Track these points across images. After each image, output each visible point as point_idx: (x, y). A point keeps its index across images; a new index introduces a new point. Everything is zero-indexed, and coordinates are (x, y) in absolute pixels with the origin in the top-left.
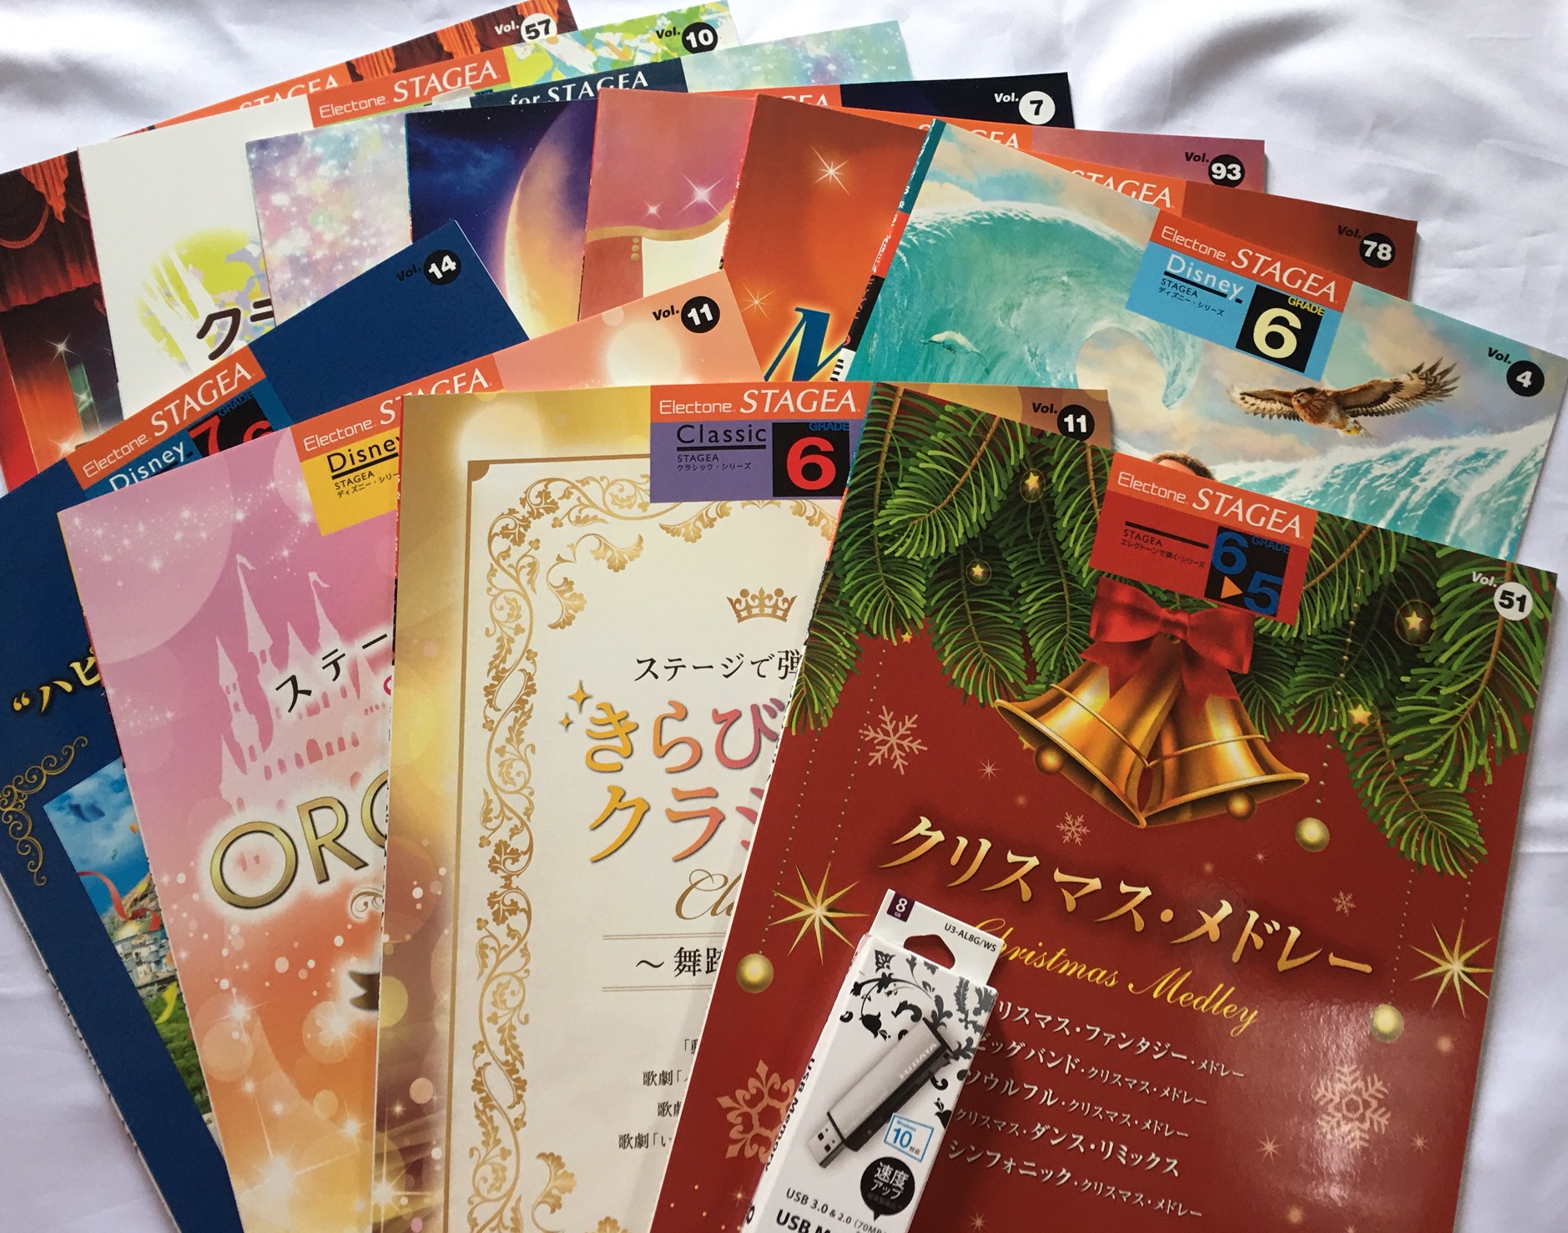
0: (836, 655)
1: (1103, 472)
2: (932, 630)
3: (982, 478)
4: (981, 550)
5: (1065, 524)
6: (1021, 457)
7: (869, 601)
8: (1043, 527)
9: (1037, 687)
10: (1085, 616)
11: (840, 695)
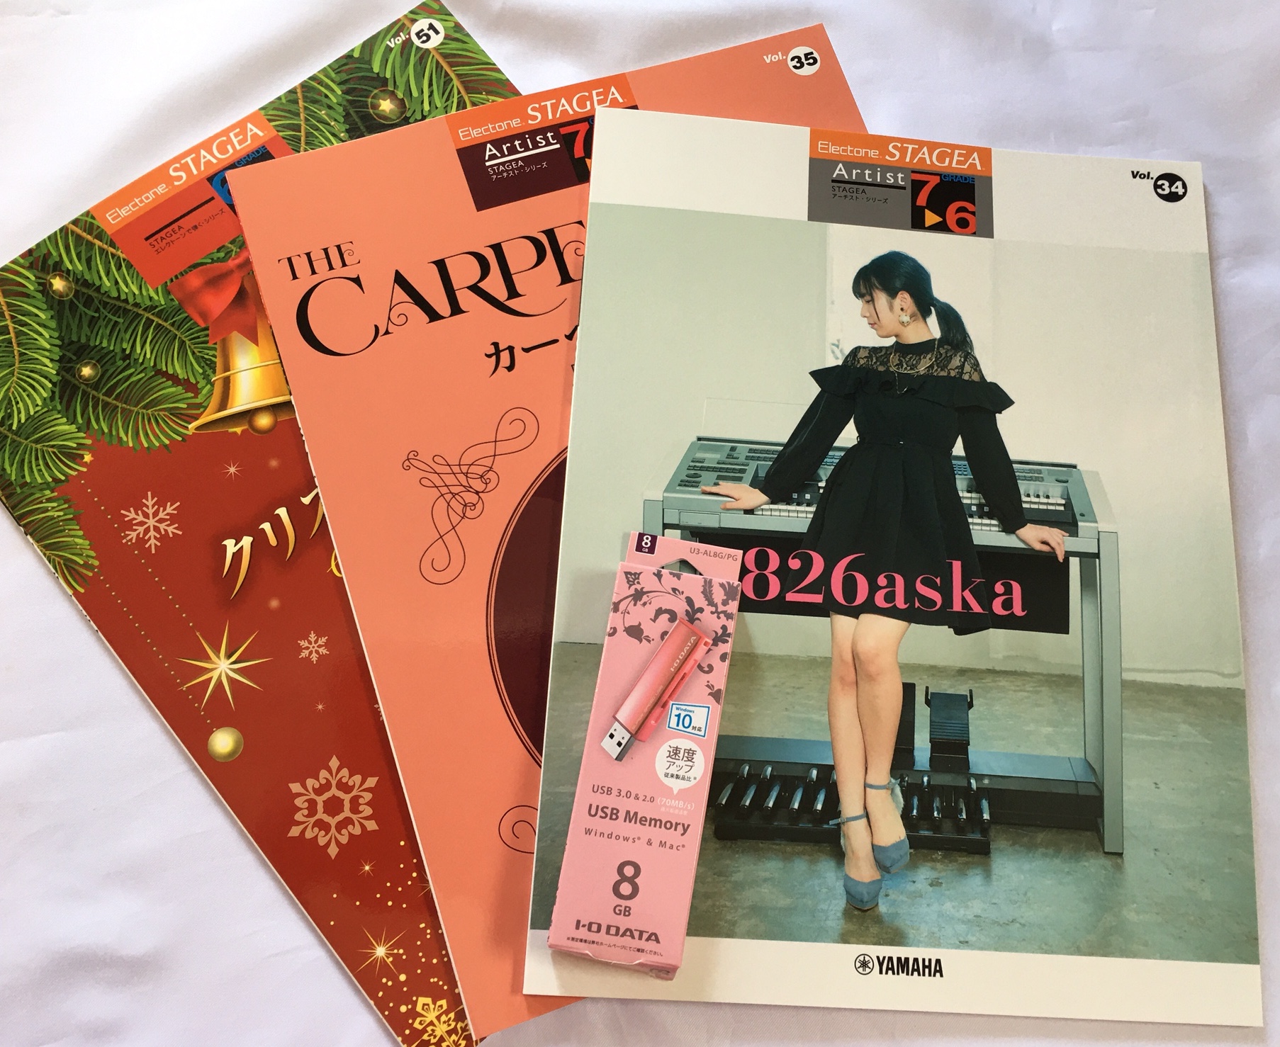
0: (55, 518)
1: (95, 228)
2: (99, 437)
3: (23, 318)
4: (74, 358)
5: (108, 284)
6: (33, 278)
7: (38, 465)
8: (96, 301)
9: (204, 391)
10: (187, 317)
11: (85, 537)
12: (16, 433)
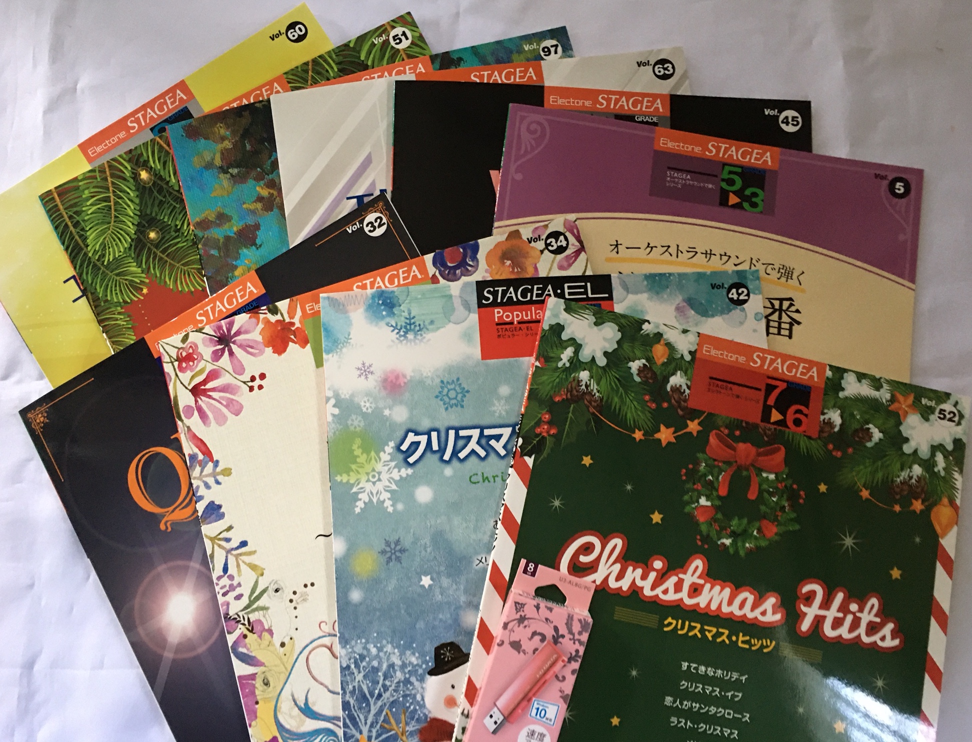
0: (120, 326)
2: (153, 279)
3: (120, 194)
4: (147, 225)
5: (174, 181)
6: (130, 169)
7: (116, 290)
8: (165, 191)
12: (107, 267)
